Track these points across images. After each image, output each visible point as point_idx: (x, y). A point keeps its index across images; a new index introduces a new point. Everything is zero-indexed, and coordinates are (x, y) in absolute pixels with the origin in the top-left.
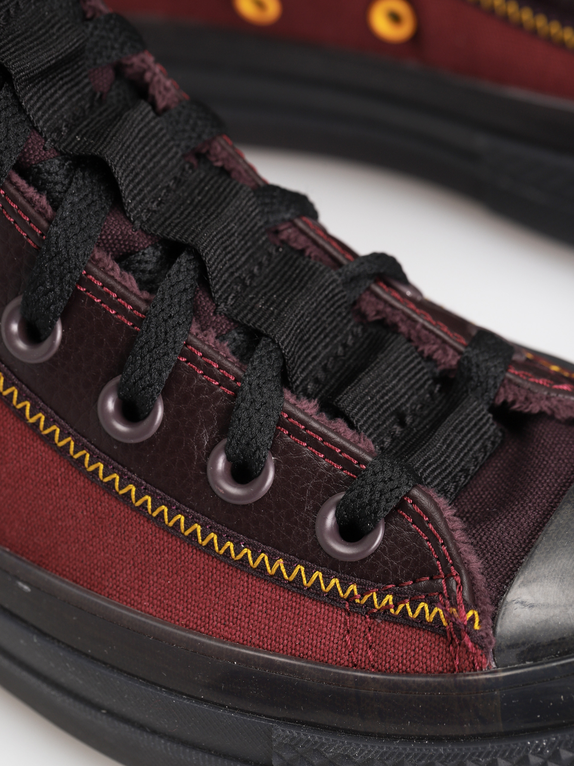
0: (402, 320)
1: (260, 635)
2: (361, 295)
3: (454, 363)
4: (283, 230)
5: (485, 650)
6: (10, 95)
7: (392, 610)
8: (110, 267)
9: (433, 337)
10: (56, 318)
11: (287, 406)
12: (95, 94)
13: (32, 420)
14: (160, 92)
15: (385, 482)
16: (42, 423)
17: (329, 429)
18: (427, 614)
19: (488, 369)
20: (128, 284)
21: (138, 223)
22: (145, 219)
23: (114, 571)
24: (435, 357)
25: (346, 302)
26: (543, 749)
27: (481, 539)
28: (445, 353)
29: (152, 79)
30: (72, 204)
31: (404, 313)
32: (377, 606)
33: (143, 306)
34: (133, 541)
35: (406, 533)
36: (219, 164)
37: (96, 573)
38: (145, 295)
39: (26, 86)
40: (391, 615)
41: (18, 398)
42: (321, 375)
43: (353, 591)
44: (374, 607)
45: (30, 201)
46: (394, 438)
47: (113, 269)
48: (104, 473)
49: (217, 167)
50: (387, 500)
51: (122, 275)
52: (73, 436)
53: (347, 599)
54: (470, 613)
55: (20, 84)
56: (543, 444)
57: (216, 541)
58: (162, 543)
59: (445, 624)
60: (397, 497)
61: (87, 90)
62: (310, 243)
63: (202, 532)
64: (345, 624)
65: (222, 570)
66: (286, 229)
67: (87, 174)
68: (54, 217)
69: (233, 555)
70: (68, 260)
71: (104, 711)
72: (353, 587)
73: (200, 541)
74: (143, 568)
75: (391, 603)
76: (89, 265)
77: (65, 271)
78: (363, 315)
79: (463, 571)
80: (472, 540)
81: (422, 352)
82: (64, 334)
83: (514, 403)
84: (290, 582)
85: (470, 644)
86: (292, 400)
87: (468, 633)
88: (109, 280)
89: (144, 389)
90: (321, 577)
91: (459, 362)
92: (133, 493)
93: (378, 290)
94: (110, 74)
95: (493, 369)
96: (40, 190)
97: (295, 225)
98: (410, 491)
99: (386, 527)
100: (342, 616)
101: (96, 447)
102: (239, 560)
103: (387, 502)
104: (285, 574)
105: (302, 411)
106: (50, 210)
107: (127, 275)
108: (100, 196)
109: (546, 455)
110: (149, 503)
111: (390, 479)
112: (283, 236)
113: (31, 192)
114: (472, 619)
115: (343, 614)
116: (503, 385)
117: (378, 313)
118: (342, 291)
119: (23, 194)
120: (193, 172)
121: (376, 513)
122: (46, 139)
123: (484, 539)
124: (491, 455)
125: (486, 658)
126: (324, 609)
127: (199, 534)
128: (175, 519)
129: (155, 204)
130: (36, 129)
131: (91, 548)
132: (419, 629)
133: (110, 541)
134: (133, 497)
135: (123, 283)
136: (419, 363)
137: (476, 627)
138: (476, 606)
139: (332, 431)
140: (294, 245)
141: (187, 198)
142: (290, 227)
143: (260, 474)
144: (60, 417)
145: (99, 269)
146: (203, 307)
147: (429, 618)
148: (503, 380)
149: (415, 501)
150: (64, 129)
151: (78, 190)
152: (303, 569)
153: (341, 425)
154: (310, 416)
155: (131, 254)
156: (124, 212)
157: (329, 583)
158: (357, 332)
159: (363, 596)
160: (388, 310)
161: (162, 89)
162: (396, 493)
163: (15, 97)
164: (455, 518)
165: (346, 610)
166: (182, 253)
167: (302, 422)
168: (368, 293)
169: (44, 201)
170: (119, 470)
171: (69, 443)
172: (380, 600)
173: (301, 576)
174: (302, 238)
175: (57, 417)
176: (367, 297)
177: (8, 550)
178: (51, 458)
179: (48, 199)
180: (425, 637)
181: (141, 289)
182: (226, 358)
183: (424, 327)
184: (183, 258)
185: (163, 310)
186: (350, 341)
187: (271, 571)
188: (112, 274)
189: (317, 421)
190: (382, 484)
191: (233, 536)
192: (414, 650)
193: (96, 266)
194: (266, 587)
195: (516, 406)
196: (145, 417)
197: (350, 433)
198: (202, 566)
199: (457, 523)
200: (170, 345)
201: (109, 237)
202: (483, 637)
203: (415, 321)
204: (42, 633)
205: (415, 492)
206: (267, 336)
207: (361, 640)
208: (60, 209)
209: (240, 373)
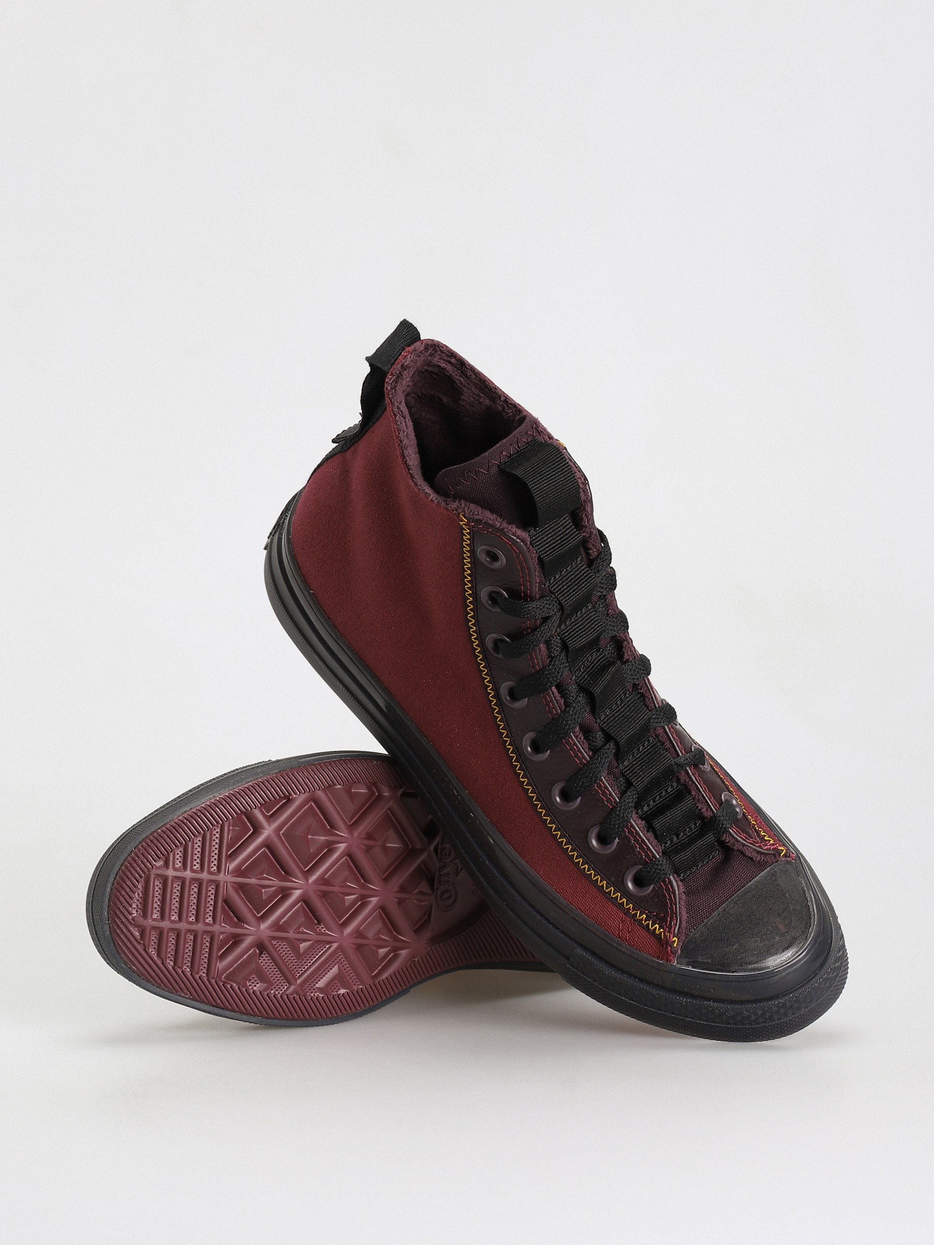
0: (694, 789)
1: (585, 907)
5: (675, 955)
7: (643, 922)
8: (580, 737)
9: (705, 801)
10: (548, 748)
11: (631, 820)
15: (661, 870)
17: (645, 836)
18: (657, 931)
20: (584, 747)
21: (598, 721)
23: (533, 853)
24: (702, 811)
26: (683, 1002)
27: (691, 904)
28: (707, 810)
31: (696, 786)
32: (638, 917)
33: (588, 758)
35: (661, 894)
41: (519, 768)
42: (651, 803)
43: (630, 907)
44: (636, 917)
45: (556, 699)
47: (580, 739)
48: (544, 815)
50: (659, 877)
52: (537, 795)
54: (675, 938)
56: (733, 866)
57: (581, 862)
59: (663, 938)
60: (663, 878)
62: (668, 740)
63: (577, 856)
64: (622, 919)
65: (579, 875)
66: (660, 730)
69: (586, 871)
72: (631, 905)
73: (574, 859)
75: (644, 919)
76: (570, 732)
78: (679, 780)
79: (678, 920)
81: (697, 807)
82: (550, 755)
83: (728, 842)
84: (605, 892)
85: (669, 950)
86: (635, 818)
87: (670, 945)
88: (577, 742)
89: (573, 788)
90: (619, 896)
91: (712, 818)
92: (553, 828)
93: (689, 771)
95: (722, 823)
96: (562, 696)
97: (664, 730)
98: (669, 876)
99: (654, 887)
100: (622, 915)
101: (545, 803)
102: (588, 874)
103: (659, 879)
104: (605, 888)
105: (638, 825)
106: (563, 707)
107: (585, 742)
109: (733, 873)
110: (559, 835)
112: (658, 732)
114: (675, 941)
117: (686, 782)
119: (554, 696)
121: (652, 879)
125: (674, 959)
126: (615, 909)
128: (567, 846)
129: (609, 711)
132: (651, 935)
134: (553, 830)
135: (582, 746)
137: (675, 945)
138: (678, 937)
139: (647, 839)
140: (661, 738)
142: (662, 730)
143: (610, 844)
144: (534, 784)
146: (612, 765)
148: (727, 832)
149: (670, 883)
152: (613, 889)
153: (651, 836)
154: (640, 828)
155: (591, 736)
157: (622, 899)
158: (674, 786)
159: (633, 911)
164: (684, 894)
165: (624, 913)
166: (612, 741)
167: (635, 829)
168: (684, 771)
169: (562, 701)
170: (551, 816)
171: (534, 796)
172: (640, 916)
173: (611, 892)
175: (533, 784)
176: (683, 773)
179: (564, 701)
180: (652, 940)
181: (589, 750)
182: (614, 792)
183: (703, 796)
184: (612, 744)
185: (594, 761)
187: (599, 884)
189: (641, 831)
190: (659, 871)
191: (589, 864)
192: (645, 941)
193: (574, 735)
194: (595, 890)
195: (728, 844)
196: (571, 801)
197: (654, 842)
198: (572, 870)
200: (593, 779)
201: (585, 724)
202: (676, 951)
203: (700, 792)
205: (671, 878)
207: (626, 928)
208: (568, 707)
209: (618, 800)
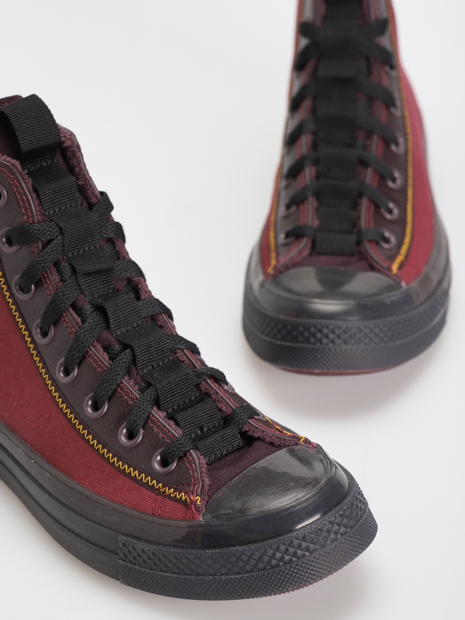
0: (214, 393)
2: (201, 381)
3: (229, 412)
4: (178, 353)
5: (200, 512)
6: (75, 279)
7: (172, 495)
8: (99, 349)
9: (224, 401)
10: (75, 366)
11: (153, 412)
12: (115, 288)
13: (61, 406)
14: (143, 293)
15: (180, 445)
16: (64, 408)
17: (166, 423)
19: (241, 416)
20: (104, 357)
21: (114, 335)
22: (118, 334)
23: (79, 470)
24: (223, 409)
25: (193, 383)
26: (213, 555)
27: (214, 475)
28: (227, 408)
29: (141, 287)
30: (90, 323)
31: (215, 390)
32: (167, 492)
33: (109, 366)
34: (88, 459)
35: (184, 466)
36: (160, 324)
37: (73, 470)
38: (110, 362)
39: (82, 276)
40: (171, 497)
41: (58, 397)
42: (176, 407)
43: (160, 486)
45: (74, 319)
46: (197, 435)
47: (100, 350)
48: (82, 430)
49: (159, 325)
50: (179, 451)
51: (103, 354)
52: (74, 414)
53: (157, 489)
54: (198, 497)
55: (79, 275)
57: (116, 461)
58: (97, 460)
59: (188, 501)
60: (183, 451)
61: (113, 286)
62: (187, 359)
63: (112, 457)
64: (155, 498)
65: (116, 473)
66: (180, 352)
67: (99, 313)
68: (81, 326)
69: (121, 467)
70: (83, 343)
71: (66, 528)
72: (160, 484)
73: (110, 460)
74: (89, 470)
75: (172, 492)
76: (91, 347)
77: (81, 348)
78: (200, 390)
79: (200, 483)
80: (209, 473)
81: (218, 407)
82: (77, 373)
83: (249, 431)
84: (139, 480)
85: (193, 509)
86: (156, 411)
87: (194, 505)
88: (97, 354)
89: (101, 397)
90: (150, 479)
91: (231, 413)
93: (209, 381)
94: (125, 282)
95: (243, 417)
96: (79, 315)
97: (183, 352)
98: (189, 450)
99: (178, 463)
100: (154, 496)
101: (81, 419)
102: (123, 469)
103: (179, 452)
104: (137, 476)
105: (159, 415)
106: (81, 324)
107: (105, 353)
108: (102, 323)
110: (96, 443)
111: (182, 444)
112: (178, 355)
113: (75, 316)
114: (198, 500)
115: (155, 495)
116: (246, 424)
117: (206, 389)
118: (193, 378)
119: (72, 316)
120: (146, 323)
121: (174, 456)
122: (86, 298)
123: (216, 475)
124: (234, 451)
125: (199, 516)
126: (148, 492)
127: (111, 458)
128: (103, 451)
129: (125, 330)
130: (83, 293)
131: (73, 460)
132: (179, 503)
133: (80, 458)
134: (90, 440)
135: (103, 356)
136: (216, 411)
137: (198, 503)
138: (200, 496)
139: (168, 424)
140: (181, 359)
141: (139, 331)
142: (181, 352)
143: (136, 436)
145: (95, 349)
146: (132, 372)
147: (183, 498)
148: (246, 422)
149: (191, 455)
150: (96, 296)
151: (93, 318)
152: (144, 475)
153: (172, 423)
154: (161, 418)
155: (109, 347)
156: (110, 330)
157: (152, 481)
158: (196, 396)
159: (163, 488)
160: (210, 388)
161: (144, 291)
162: (183, 449)
163: (77, 280)
165: (156, 493)
166: (128, 348)
167: (157, 419)
168: (204, 381)
169: (79, 320)
170: (92, 434)
171: (72, 417)
172: (169, 491)
173: (143, 478)
174: (185, 357)
175: (70, 406)
176: (203, 383)
177: (46, 460)
178: (65, 423)
179: (81, 320)
180: (180, 506)
181: (109, 360)
182: (135, 391)
183: (222, 397)
184: (128, 350)
185: (114, 368)
186: (193, 398)
187: (133, 475)
188: (99, 352)
189: (163, 420)
190: (179, 445)
191: (122, 459)
192: (175, 510)
193: (94, 348)
194: (130, 481)
195: (249, 433)
196: (100, 409)
197: (174, 426)
198: (109, 471)
199: (204, 466)
200: (114, 381)
201: (102, 339)
202: (200, 508)
203: (219, 394)
204: (50, 494)
205: (192, 451)
206: (153, 386)
208: (84, 324)
209: (138, 397)
